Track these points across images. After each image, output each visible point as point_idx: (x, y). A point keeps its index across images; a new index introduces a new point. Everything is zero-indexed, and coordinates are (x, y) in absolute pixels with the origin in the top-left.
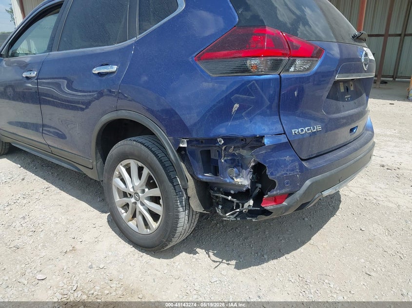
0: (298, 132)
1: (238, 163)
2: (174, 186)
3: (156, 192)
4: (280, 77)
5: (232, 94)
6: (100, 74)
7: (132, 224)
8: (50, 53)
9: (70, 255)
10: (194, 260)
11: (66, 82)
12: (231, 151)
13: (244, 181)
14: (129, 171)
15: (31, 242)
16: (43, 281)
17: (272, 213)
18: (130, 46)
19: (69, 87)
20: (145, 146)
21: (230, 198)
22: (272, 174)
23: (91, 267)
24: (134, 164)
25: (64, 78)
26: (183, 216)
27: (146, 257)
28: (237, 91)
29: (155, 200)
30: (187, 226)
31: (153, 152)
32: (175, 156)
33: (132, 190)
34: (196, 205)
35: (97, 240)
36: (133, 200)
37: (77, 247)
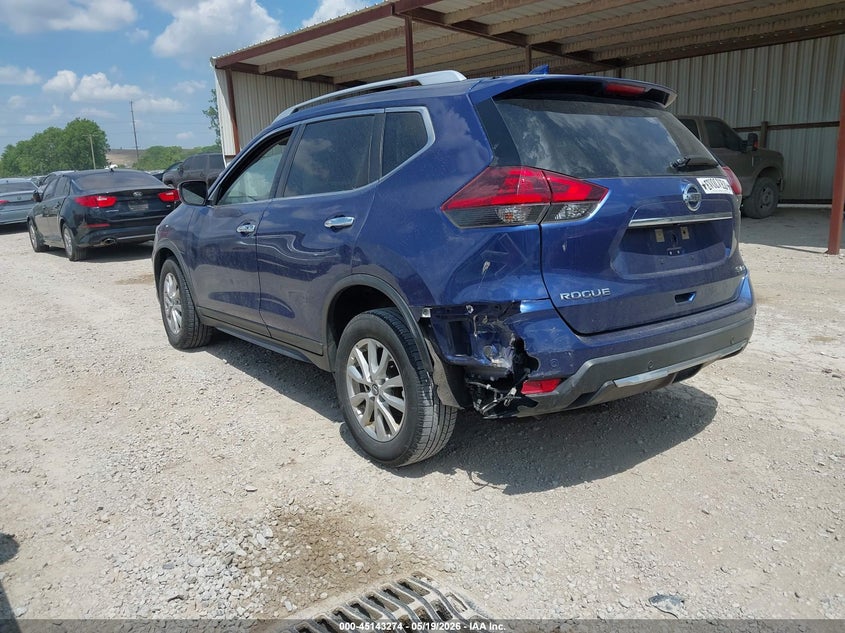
0: (570, 296)
1: (495, 338)
2: (418, 371)
3: (397, 381)
4: (541, 227)
5: (481, 249)
6: (334, 229)
7: (370, 429)
8: (274, 200)
9: (287, 469)
10: (451, 481)
11: (295, 237)
12: (485, 321)
13: (504, 362)
14: (366, 355)
15: (239, 452)
16: (254, 493)
17: (537, 403)
18: (369, 193)
19: (297, 245)
20: (385, 320)
21: (488, 386)
22: (532, 350)
23: (313, 482)
24: (372, 345)
25: (292, 233)
26: (430, 413)
27: (386, 475)
28: (486, 245)
29: (396, 392)
30: (437, 428)
31: (393, 327)
32: (416, 329)
33: (369, 380)
34: (446, 396)
35: (324, 453)
36: (370, 394)
37: (297, 460)
